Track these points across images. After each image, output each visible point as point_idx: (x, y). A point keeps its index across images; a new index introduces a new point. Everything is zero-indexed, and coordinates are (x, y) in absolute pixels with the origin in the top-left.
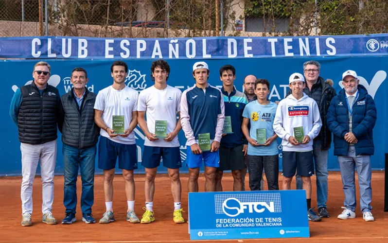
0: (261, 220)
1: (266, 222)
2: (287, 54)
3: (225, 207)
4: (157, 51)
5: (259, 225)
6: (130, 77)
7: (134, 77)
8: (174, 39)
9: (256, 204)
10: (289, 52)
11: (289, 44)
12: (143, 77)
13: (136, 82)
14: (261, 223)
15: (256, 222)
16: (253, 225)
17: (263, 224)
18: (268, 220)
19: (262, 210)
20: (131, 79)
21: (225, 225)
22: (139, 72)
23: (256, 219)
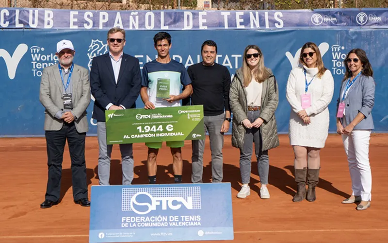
0: (176, 218)
1: (182, 221)
2: (239, 27)
3: (133, 203)
4: (118, 23)
5: (174, 224)
6: (93, 47)
7: (97, 46)
8: (134, 12)
9: (171, 199)
10: (240, 25)
11: (241, 17)
12: (105, 47)
13: (98, 51)
14: (175, 222)
15: (170, 220)
16: (166, 224)
17: (178, 224)
18: (184, 218)
19: (179, 207)
20: (94, 48)
21: (132, 224)
22: (101, 42)
23: (170, 217)
